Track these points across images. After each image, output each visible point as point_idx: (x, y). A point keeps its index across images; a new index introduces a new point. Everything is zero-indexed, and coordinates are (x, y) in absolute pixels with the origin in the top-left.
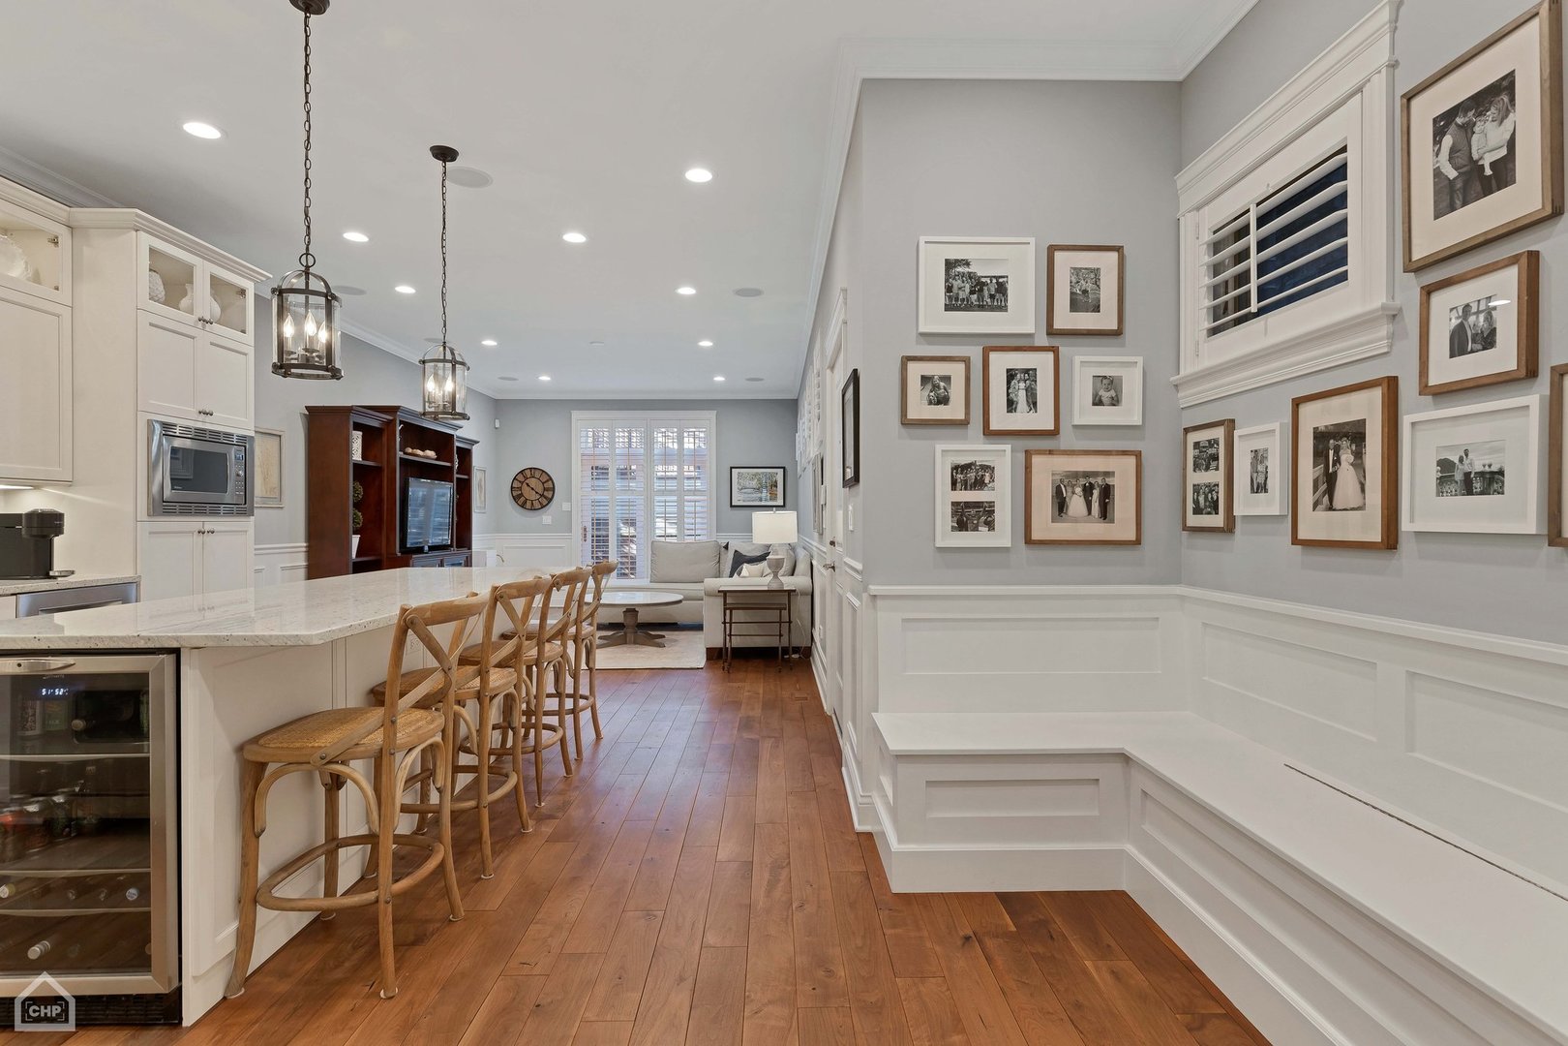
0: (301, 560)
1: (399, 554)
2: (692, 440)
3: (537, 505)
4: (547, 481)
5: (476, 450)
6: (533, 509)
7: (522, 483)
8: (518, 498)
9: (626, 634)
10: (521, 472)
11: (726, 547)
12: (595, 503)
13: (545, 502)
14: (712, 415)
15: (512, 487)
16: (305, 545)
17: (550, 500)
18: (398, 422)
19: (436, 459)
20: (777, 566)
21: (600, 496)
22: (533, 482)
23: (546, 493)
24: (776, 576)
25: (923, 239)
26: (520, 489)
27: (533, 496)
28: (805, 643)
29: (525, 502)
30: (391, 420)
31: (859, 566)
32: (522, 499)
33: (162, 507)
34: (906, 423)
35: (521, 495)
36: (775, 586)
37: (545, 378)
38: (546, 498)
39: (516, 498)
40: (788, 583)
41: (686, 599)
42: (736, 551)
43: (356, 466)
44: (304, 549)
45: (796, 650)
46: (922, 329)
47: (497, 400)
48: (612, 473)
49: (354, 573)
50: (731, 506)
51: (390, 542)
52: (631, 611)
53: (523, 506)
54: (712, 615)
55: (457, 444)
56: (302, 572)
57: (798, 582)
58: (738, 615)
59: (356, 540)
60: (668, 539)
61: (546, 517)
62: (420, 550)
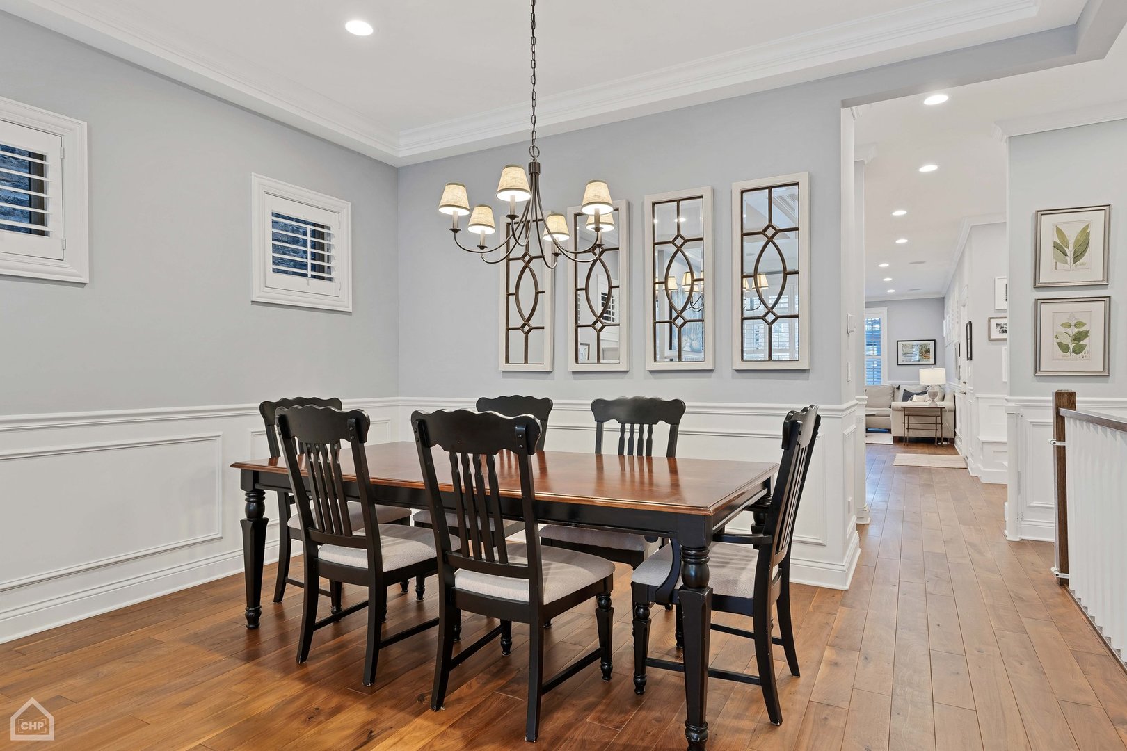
11: (898, 388)
20: (934, 395)
24: (933, 400)
25: (996, 278)
28: (951, 436)
31: (972, 388)
34: (990, 340)
36: (933, 406)
40: (940, 404)
42: (905, 390)
45: (946, 440)
46: (996, 308)
50: (898, 364)
57: (947, 404)
58: (912, 419)
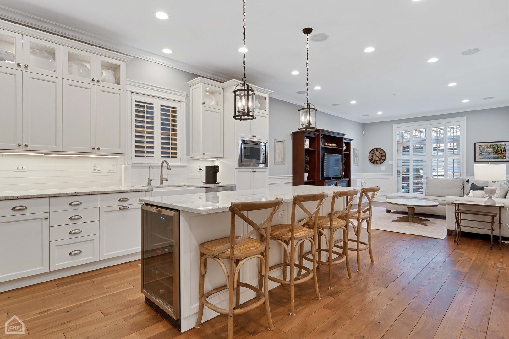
0: (291, 181)
1: (321, 180)
2: (452, 131)
3: (379, 162)
4: (383, 153)
5: (352, 143)
6: (377, 164)
7: (373, 154)
8: (372, 160)
9: (408, 217)
10: (373, 150)
11: (468, 181)
12: (404, 161)
13: (382, 161)
14: (464, 119)
15: (369, 156)
16: (292, 176)
17: (384, 160)
18: (320, 134)
19: (336, 147)
20: (491, 192)
21: (406, 158)
22: (377, 154)
23: (382, 158)
24: (490, 198)
26: (372, 156)
27: (377, 159)
29: (374, 161)
30: (318, 134)
32: (373, 160)
33: (241, 164)
35: (373, 159)
36: (489, 204)
37: (380, 113)
39: (370, 160)
40: (500, 202)
41: (439, 204)
42: (473, 184)
43: (306, 150)
44: (292, 177)
47: (363, 124)
48: (411, 148)
49: (305, 185)
50: (475, 161)
51: (318, 176)
52: (411, 208)
53: (373, 163)
54: (450, 214)
55: (344, 141)
56: (291, 184)
59: (306, 175)
60: (439, 177)
61: (382, 167)
62: (329, 179)
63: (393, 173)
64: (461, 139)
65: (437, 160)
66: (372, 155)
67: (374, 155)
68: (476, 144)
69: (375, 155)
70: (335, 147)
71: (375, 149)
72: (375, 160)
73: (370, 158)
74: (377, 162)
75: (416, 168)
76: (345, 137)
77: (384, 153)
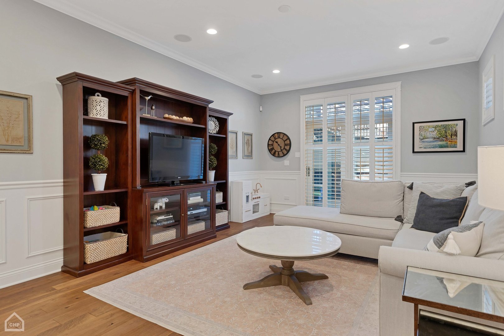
3: (281, 154)
4: (286, 140)
5: (230, 120)
6: (279, 156)
7: (273, 141)
10: (273, 135)
11: (411, 187)
12: (315, 152)
13: (285, 152)
14: (398, 85)
15: (268, 144)
17: (288, 151)
19: (193, 123)
21: (318, 148)
22: (279, 140)
23: (286, 147)
26: (272, 145)
27: (279, 149)
29: (275, 153)
32: (273, 151)
35: (273, 149)
38: (286, 150)
39: (270, 151)
42: (422, 193)
43: (100, 122)
47: (260, 94)
48: (325, 132)
50: (414, 152)
51: (134, 179)
53: (274, 155)
55: (210, 113)
61: (286, 161)
63: (300, 171)
64: (394, 118)
65: (360, 151)
66: (272, 143)
67: (275, 142)
68: (415, 124)
69: (277, 142)
70: (190, 123)
71: (277, 134)
72: (275, 151)
73: (270, 148)
74: (279, 154)
75: (332, 163)
76: (211, 106)
77: (288, 140)
